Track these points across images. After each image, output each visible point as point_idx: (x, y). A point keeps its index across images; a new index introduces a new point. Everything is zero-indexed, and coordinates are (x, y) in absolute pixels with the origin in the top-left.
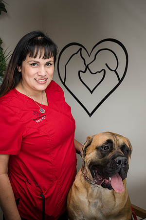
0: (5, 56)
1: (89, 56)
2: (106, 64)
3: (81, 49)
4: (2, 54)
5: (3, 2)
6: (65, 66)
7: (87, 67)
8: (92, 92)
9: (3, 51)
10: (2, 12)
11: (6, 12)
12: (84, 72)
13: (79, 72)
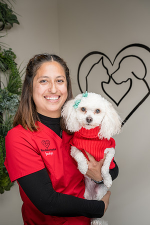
0: (20, 71)
1: (112, 65)
2: (133, 73)
3: (102, 58)
4: (16, 70)
5: (14, 14)
6: (86, 78)
7: (111, 77)
8: (118, 105)
9: (18, 67)
10: (15, 24)
11: (19, 24)
12: (108, 83)
13: (102, 83)
